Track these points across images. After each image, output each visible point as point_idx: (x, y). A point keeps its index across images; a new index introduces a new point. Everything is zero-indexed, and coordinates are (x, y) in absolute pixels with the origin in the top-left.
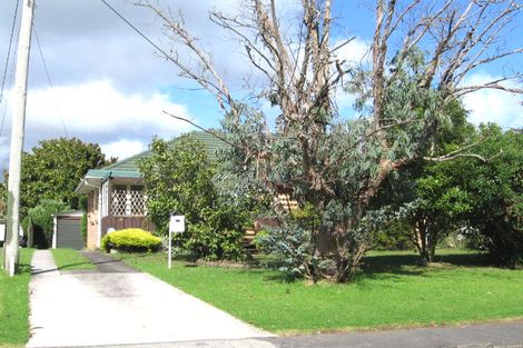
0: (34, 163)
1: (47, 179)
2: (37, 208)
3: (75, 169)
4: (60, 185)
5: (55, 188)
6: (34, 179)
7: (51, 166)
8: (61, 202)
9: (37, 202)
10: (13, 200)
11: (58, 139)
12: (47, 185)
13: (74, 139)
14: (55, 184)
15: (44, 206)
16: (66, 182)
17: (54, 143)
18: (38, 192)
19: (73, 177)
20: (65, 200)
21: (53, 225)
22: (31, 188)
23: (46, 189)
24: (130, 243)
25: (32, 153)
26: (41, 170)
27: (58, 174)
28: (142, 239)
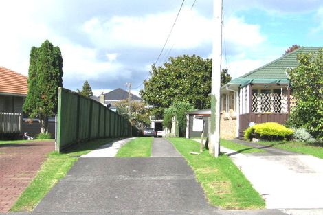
0: (166, 75)
1: (177, 86)
2: (171, 108)
3: (197, 79)
4: (186, 91)
5: (183, 93)
6: (168, 86)
7: (179, 77)
8: (188, 103)
9: (170, 104)
10: (215, 101)
11: (183, 56)
12: (177, 91)
13: (194, 55)
14: (183, 90)
15: (176, 106)
16: (191, 88)
17: (179, 59)
18: (170, 96)
19: (196, 85)
20: (191, 102)
21: (186, 120)
22: (165, 93)
23: (176, 94)
24: (271, 133)
25: (164, 68)
26: (173, 80)
27: (185, 83)
28: (280, 130)
